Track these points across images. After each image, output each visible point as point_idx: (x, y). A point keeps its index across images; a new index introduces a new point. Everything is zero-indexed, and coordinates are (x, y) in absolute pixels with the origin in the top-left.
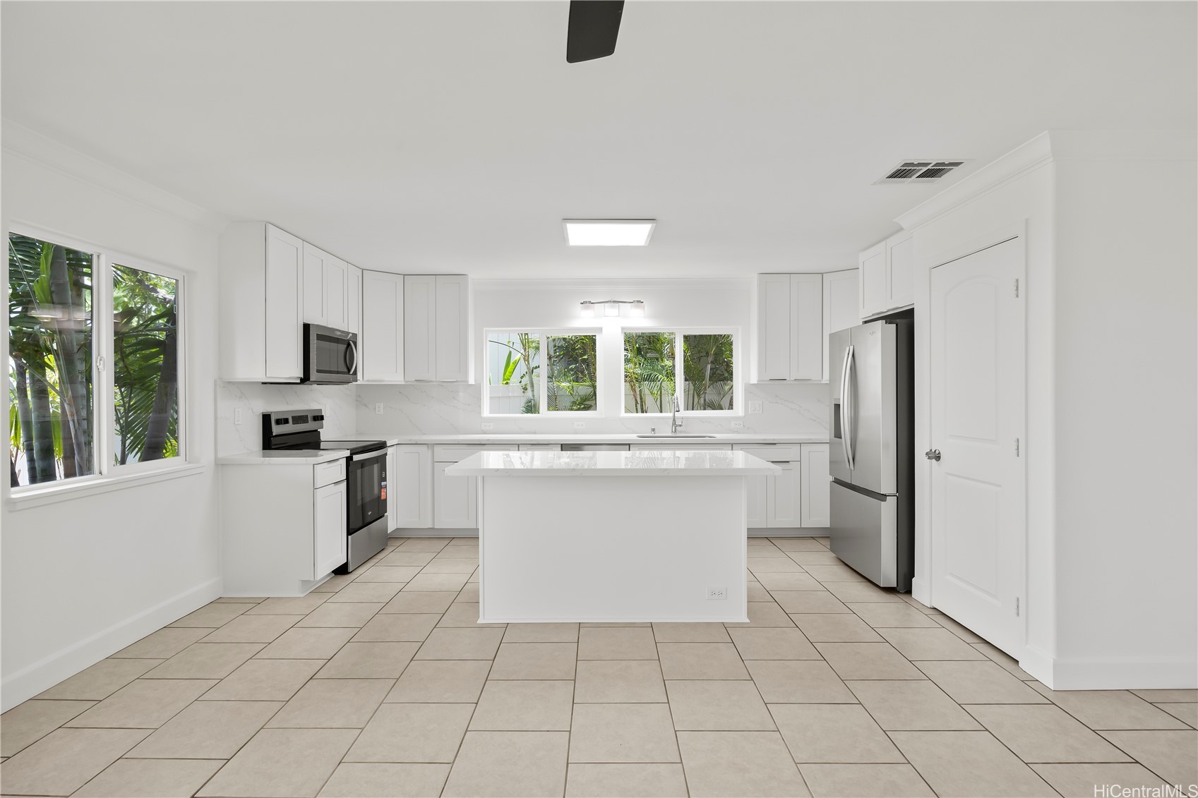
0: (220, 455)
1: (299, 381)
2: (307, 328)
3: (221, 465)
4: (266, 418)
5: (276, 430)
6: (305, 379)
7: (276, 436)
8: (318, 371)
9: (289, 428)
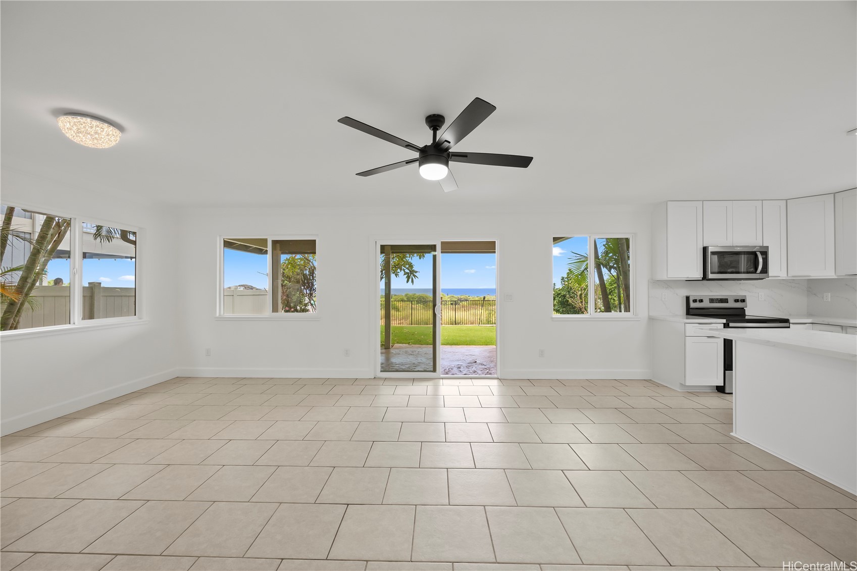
0: (651, 314)
1: (701, 279)
2: (705, 249)
3: (651, 319)
4: (688, 298)
5: (693, 305)
6: (705, 278)
7: (691, 308)
8: (711, 273)
9: (698, 305)
